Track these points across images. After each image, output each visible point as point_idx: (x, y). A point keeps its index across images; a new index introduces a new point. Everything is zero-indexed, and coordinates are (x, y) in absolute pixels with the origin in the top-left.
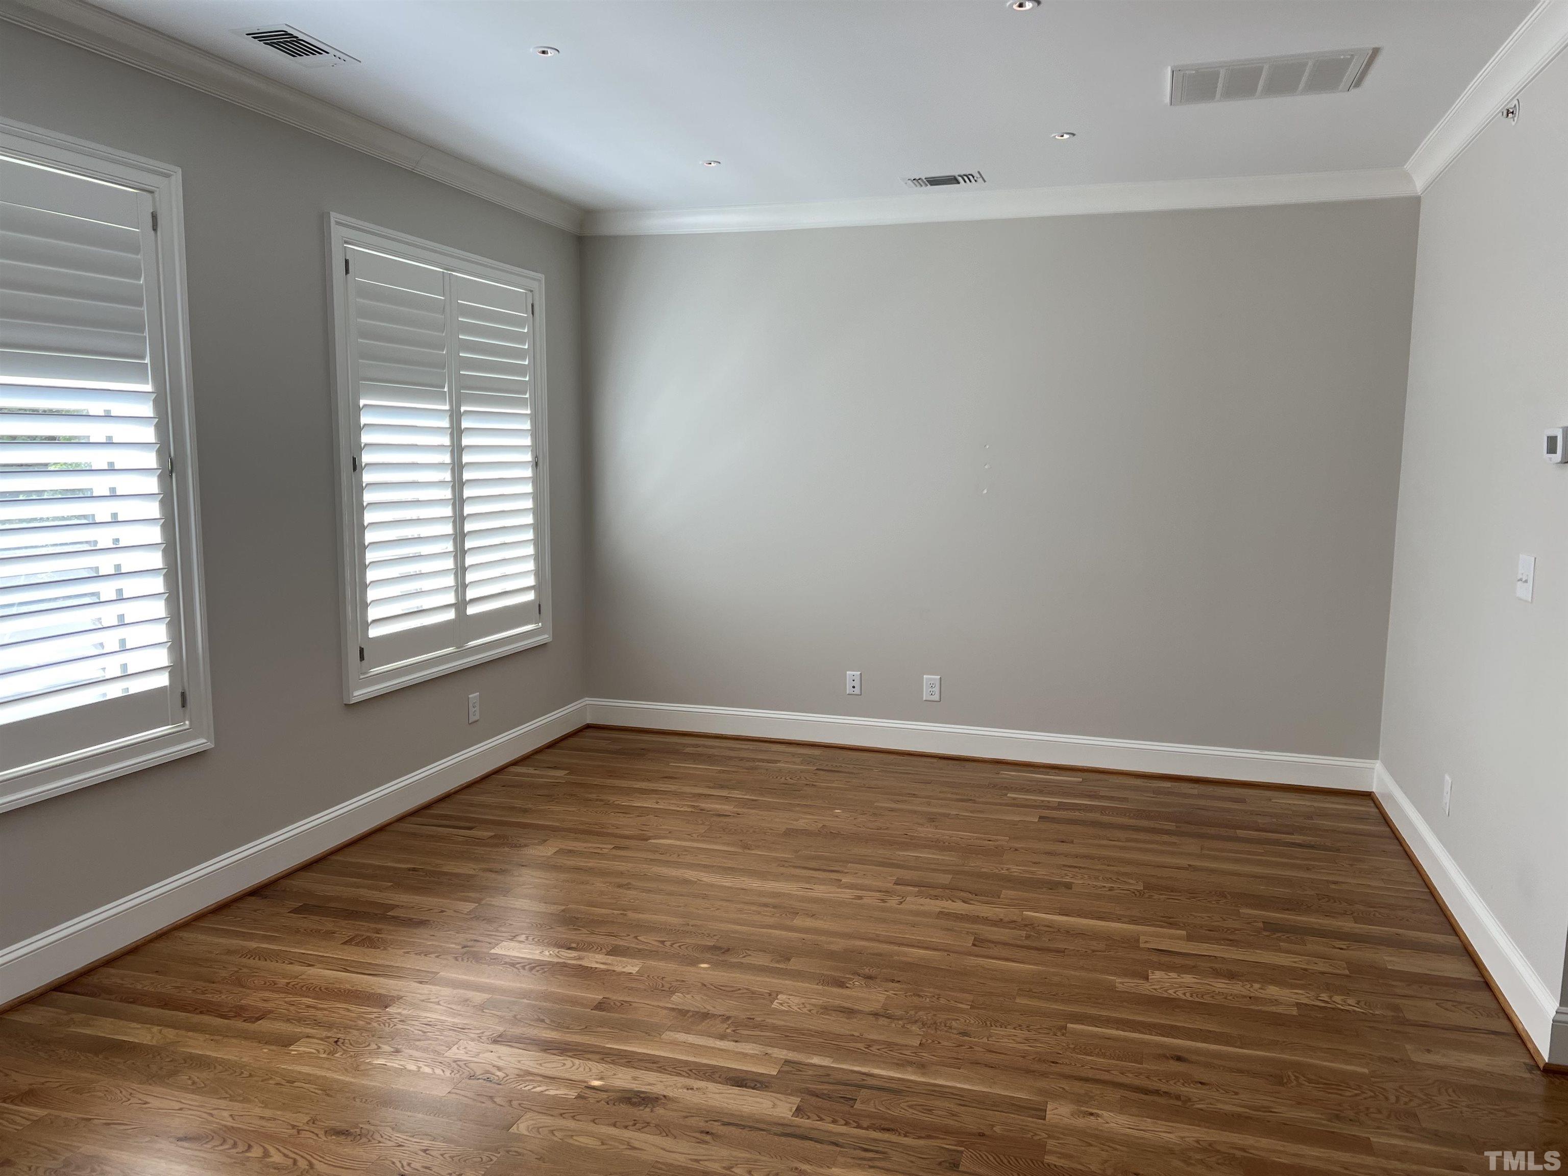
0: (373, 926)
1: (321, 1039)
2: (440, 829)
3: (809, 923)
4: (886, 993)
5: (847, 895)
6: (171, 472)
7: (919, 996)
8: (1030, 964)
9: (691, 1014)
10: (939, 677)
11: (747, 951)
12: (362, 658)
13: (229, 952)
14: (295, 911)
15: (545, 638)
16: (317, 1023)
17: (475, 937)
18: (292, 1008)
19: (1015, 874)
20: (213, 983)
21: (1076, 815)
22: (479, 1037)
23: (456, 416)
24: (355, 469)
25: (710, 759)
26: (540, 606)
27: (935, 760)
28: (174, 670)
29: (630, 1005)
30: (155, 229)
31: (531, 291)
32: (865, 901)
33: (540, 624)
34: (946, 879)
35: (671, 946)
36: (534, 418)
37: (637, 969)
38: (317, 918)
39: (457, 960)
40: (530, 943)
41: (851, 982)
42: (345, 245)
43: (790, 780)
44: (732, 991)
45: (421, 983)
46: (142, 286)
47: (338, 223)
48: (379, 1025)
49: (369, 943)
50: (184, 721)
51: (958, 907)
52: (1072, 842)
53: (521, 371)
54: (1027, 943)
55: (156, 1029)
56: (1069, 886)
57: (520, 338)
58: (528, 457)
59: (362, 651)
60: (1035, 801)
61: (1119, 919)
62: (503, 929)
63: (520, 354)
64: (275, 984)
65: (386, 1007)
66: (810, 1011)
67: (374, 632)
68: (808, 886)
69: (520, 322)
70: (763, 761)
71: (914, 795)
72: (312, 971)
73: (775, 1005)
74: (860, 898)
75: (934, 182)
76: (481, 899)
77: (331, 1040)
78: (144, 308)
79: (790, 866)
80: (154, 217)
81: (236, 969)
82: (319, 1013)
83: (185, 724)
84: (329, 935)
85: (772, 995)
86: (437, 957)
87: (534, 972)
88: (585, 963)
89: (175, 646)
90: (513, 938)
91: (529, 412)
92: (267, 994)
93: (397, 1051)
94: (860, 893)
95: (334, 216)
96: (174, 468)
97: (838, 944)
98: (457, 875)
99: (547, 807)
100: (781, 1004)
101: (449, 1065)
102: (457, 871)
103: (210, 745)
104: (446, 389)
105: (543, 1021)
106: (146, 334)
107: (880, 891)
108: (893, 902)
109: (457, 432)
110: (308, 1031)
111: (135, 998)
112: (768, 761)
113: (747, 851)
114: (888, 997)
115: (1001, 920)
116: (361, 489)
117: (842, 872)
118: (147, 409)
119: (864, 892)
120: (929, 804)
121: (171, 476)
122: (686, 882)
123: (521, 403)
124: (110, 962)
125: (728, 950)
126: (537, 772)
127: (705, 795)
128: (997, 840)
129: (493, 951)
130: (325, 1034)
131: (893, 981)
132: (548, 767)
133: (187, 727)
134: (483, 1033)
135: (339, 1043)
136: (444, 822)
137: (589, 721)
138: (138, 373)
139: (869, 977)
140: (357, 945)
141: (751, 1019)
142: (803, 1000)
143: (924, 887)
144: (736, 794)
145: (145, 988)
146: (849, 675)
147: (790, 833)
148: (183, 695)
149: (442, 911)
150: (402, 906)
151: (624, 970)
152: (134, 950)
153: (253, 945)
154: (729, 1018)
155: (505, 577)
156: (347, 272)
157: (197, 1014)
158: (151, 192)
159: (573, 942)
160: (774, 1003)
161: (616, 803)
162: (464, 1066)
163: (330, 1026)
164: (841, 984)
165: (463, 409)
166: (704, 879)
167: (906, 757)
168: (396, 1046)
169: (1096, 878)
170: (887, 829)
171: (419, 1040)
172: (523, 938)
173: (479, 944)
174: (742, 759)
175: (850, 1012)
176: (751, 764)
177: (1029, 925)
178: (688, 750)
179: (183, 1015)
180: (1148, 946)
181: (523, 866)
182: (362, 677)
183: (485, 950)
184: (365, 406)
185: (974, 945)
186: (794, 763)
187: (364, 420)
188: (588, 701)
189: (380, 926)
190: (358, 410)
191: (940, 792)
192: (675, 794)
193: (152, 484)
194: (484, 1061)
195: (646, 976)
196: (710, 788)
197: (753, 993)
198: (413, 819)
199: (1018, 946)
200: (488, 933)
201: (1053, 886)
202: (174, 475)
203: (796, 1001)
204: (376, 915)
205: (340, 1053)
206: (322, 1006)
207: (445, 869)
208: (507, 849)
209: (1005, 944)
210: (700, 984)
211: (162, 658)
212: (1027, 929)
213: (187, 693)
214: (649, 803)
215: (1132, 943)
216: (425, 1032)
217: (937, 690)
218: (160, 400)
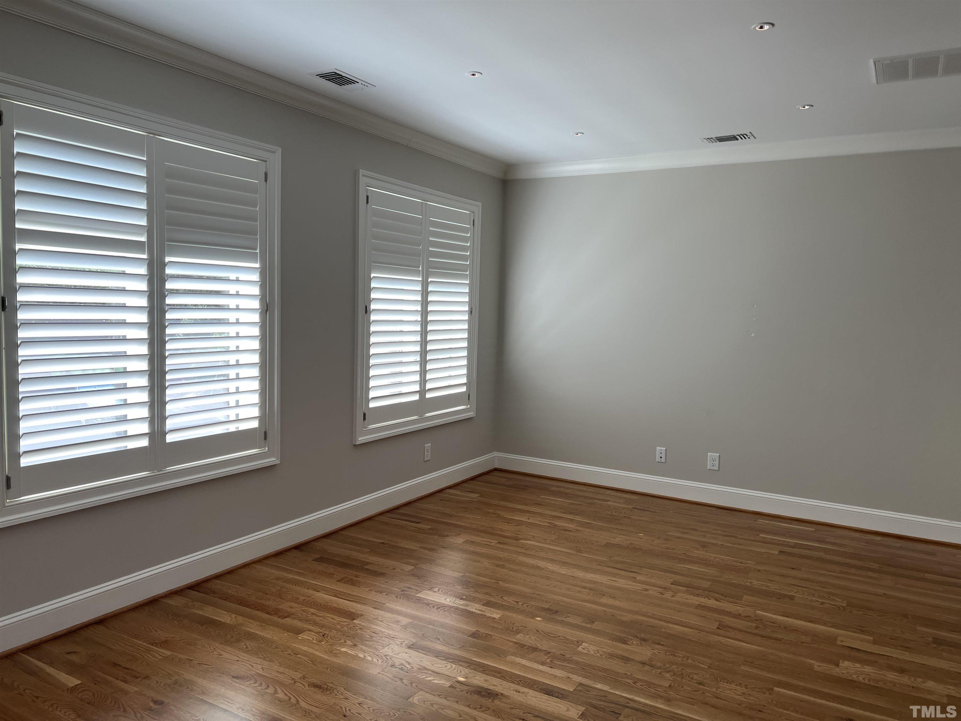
0: (355, 573)
1: (316, 633)
2: (401, 522)
3: (611, 601)
4: (653, 651)
5: (638, 587)
6: (267, 311)
7: (675, 656)
8: (756, 646)
9: (526, 647)
10: (719, 455)
11: (568, 614)
12: (364, 419)
13: (278, 579)
14: (316, 560)
15: (471, 414)
16: (315, 624)
17: (409, 586)
18: (304, 613)
19: (756, 586)
20: (267, 594)
21: (807, 552)
22: (401, 644)
23: (425, 284)
24: (366, 312)
25: (566, 495)
26: (469, 395)
27: (714, 509)
28: (262, 419)
29: (491, 637)
30: (266, 181)
31: (473, 212)
32: (650, 592)
33: (469, 406)
34: (707, 584)
35: (522, 605)
36: (471, 286)
37: (499, 616)
38: (327, 565)
39: (397, 598)
40: (440, 593)
41: (631, 641)
42: (367, 188)
43: (614, 513)
44: (555, 637)
45: (375, 608)
46: (257, 211)
47: (363, 175)
48: (348, 629)
49: (352, 582)
50: (265, 447)
51: (711, 603)
52: (800, 570)
53: (464, 258)
54: (756, 631)
55: (233, 616)
56: (792, 598)
57: (465, 239)
58: (466, 308)
59: (364, 415)
60: (779, 540)
61: (825, 624)
62: (426, 583)
63: (464, 249)
64: (298, 599)
65: (354, 620)
66: (601, 655)
67: (372, 405)
68: (614, 579)
69: (465, 230)
70: (599, 500)
71: (696, 529)
72: (318, 594)
73: (580, 649)
74: (647, 590)
75: (721, 139)
76: (417, 564)
77: (321, 634)
78: (258, 223)
79: (605, 566)
80: (266, 174)
81: (279, 588)
82: (318, 618)
83: (265, 449)
84: (331, 575)
85: (579, 643)
86: (386, 595)
87: (439, 610)
88: (469, 609)
89: (263, 405)
90: (431, 589)
91: (468, 282)
92: (293, 604)
93: (355, 645)
94: (647, 587)
95: (361, 171)
96: (268, 310)
97: (627, 617)
98: (406, 549)
99: (463, 515)
100: (583, 649)
101: (382, 658)
102: (407, 546)
103: (278, 462)
104: (420, 269)
105: (439, 639)
106: (258, 237)
107: (661, 588)
108: (668, 595)
109: (425, 293)
110: (311, 627)
111: (227, 598)
112: (603, 500)
113: (579, 553)
114: (654, 653)
115: (740, 615)
116: (369, 323)
117: (638, 573)
118: (256, 277)
119: (650, 587)
120: (704, 536)
121: (266, 313)
122: (538, 568)
123: (464, 277)
124: (218, 577)
125: (557, 612)
126: (461, 494)
127: (559, 517)
128: (747, 563)
129: (418, 595)
130: (319, 630)
131: (659, 644)
132: (468, 491)
133: (267, 451)
134: (404, 641)
135: (325, 636)
136: (404, 518)
137: (496, 466)
138: (251, 257)
139: (644, 640)
140: (344, 583)
141: (563, 655)
142: (598, 648)
143: (691, 588)
144: (578, 518)
145: (233, 593)
146: (658, 449)
147: (608, 545)
148: (265, 433)
149: (394, 569)
150: (373, 564)
151: (491, 616)
152: (230, 572)
153: (291, 576)
154: (549, 653)
155: (450, 377)
156: (367, 202)
157: (256, 610)
158: (265, 161)
159: (464, 596)
160: (579, 648)
161: (505, 516)
162: (389, 659)
163: (322, 626)
164: (625, 642)
165: (429, 280)
166: (549, 568)
167: (694, 506)
168: (355, 642)
169: (813, 595)
170: (673, 549)
171: (368, 641)
172: (436, 590)
173: (411, 590)
174: (585, 497)
175: (626, 660)
176: (591, 501)
177: (759, 620)
178: (554, 489)
179: (248, 610)
180: (843, 644)
181: (444, 547)
182: (364, 430)
183: (414, 594)
184: (374, 277)
185: (718, 628)
186: (619, 503)
187: (373, 285)
188: (496, 454)
189: (359, 574)
190: (370, 279)
191: (714, 530)
192: (540, 514)
193: (256, 318)
194: (401, 658)
195: (504, 621)
196: (562, 513)
197: (567, 639)
198: (389, 515)
199: (748, 632)
200: (416, 584)
201: (781, 597)
202: (268, 312)
203: (594, 648)
204: (358, 567)
205: (324, 642)
206: (319, 614)
207: (400, 545)
208: (436, 537)
209: (740, 630)
210: (535, 630)
211: (255, 412)
212: (757, 622)
213: (268, 432)
214: (524, 519)
215: (832, 640)
216: (372, 637)
217: (717, 463)
218: (263, 272)
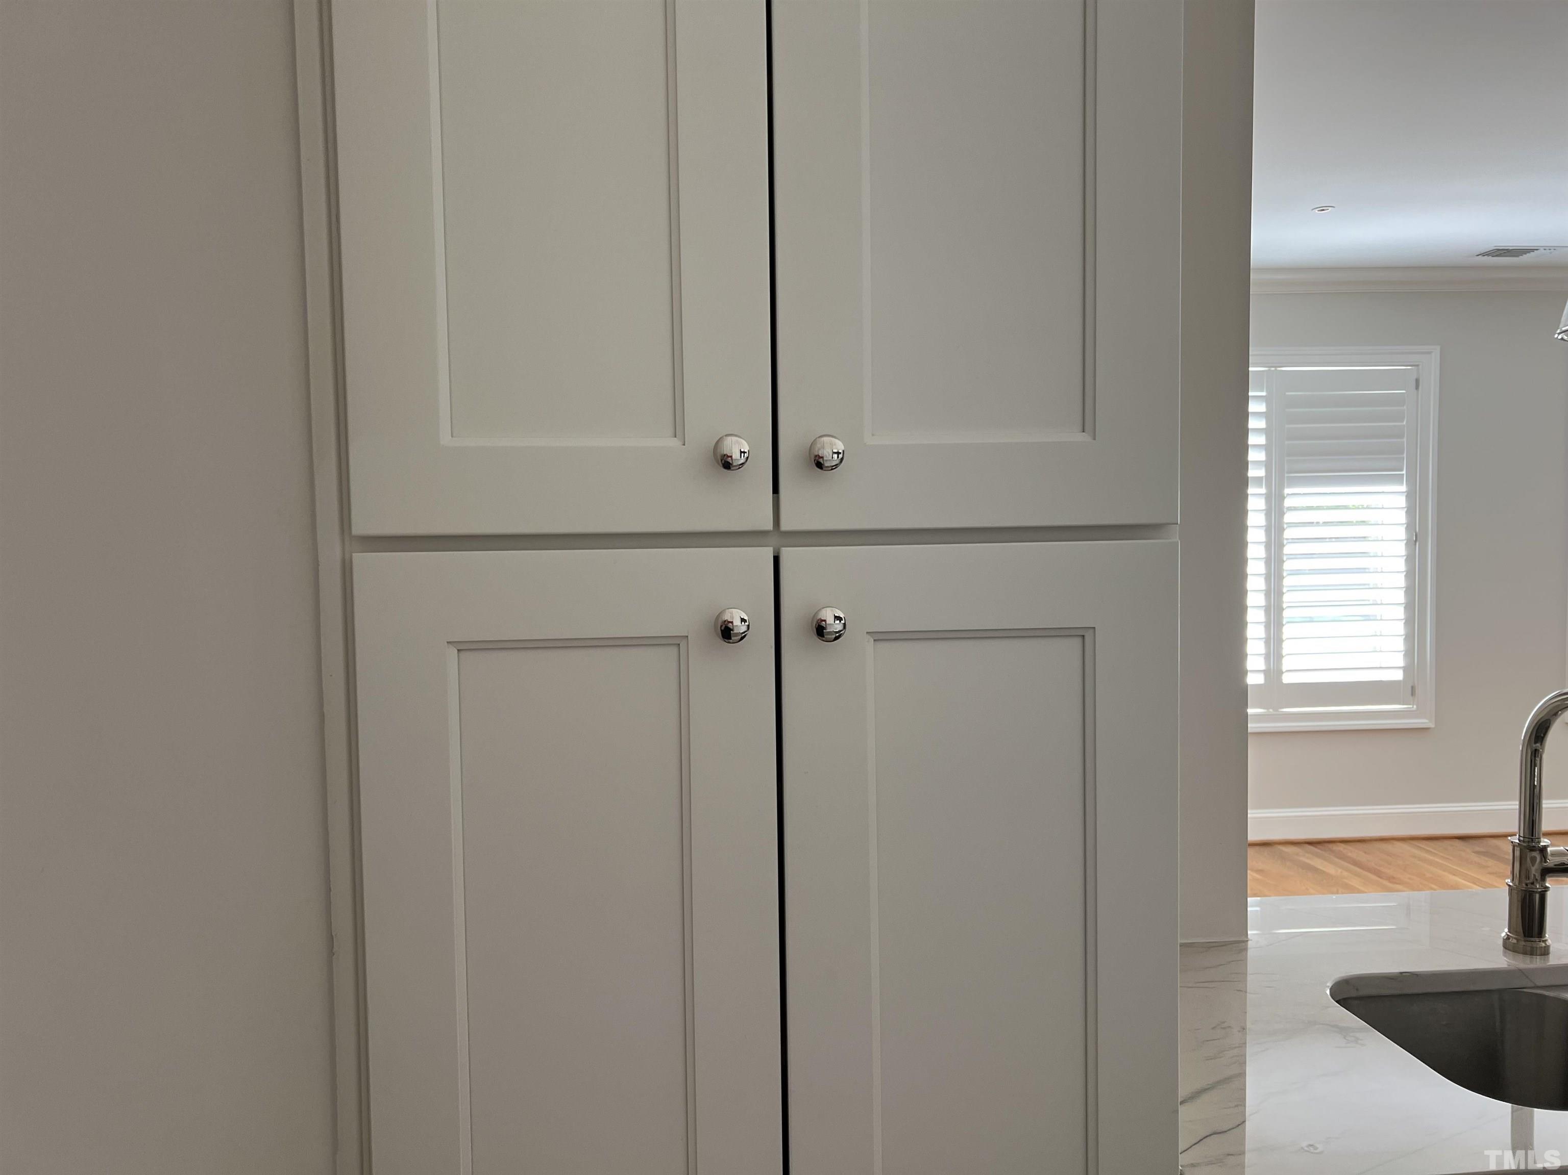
6: (1416, 541)
28: (1406, 669)
30: (1417, 388)
46: (1404, 425)
50: (1413, 705)
78: (1405, 440)
80: (1418, 381)
81: (1409, 863)
89: (1409, 654)
96: (1418, 539)
103: (1432, 725)
106: (1405, 455)
118: (1400, 502)
121: (1416, 544)
133: (1413, 709)
145: (1350, 855)
148: (1413, 688)
158: (1418, 366)
193: (1400, 549)
211: (1400, 660)
213: (1416, 686)
218: (1410, 496)
